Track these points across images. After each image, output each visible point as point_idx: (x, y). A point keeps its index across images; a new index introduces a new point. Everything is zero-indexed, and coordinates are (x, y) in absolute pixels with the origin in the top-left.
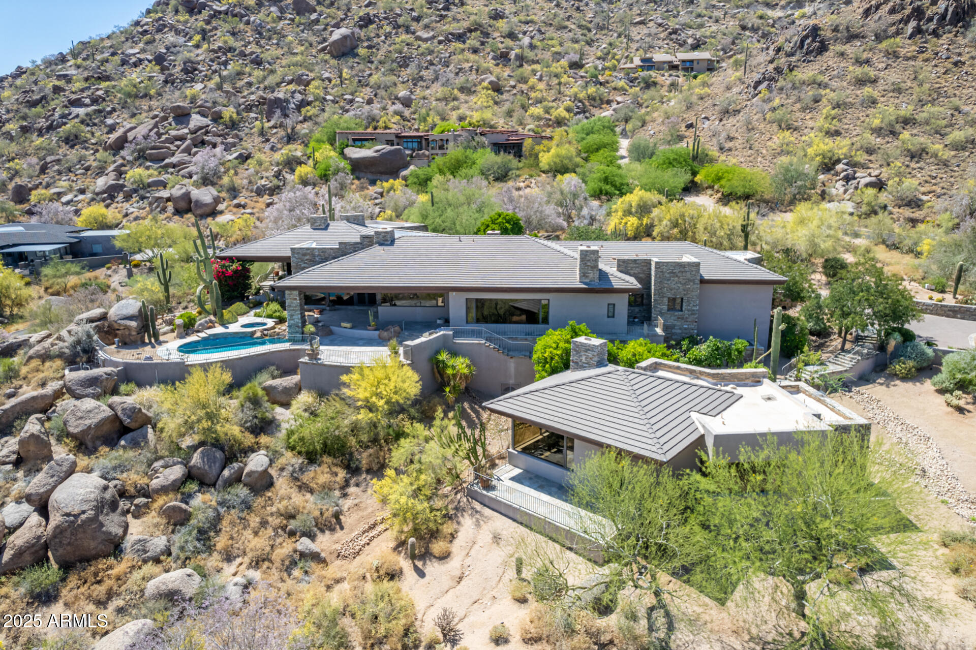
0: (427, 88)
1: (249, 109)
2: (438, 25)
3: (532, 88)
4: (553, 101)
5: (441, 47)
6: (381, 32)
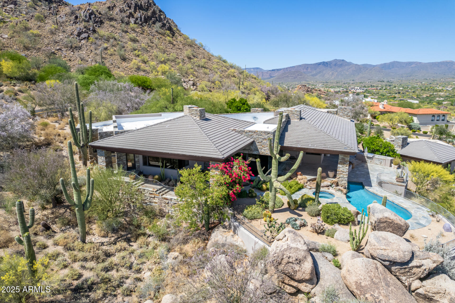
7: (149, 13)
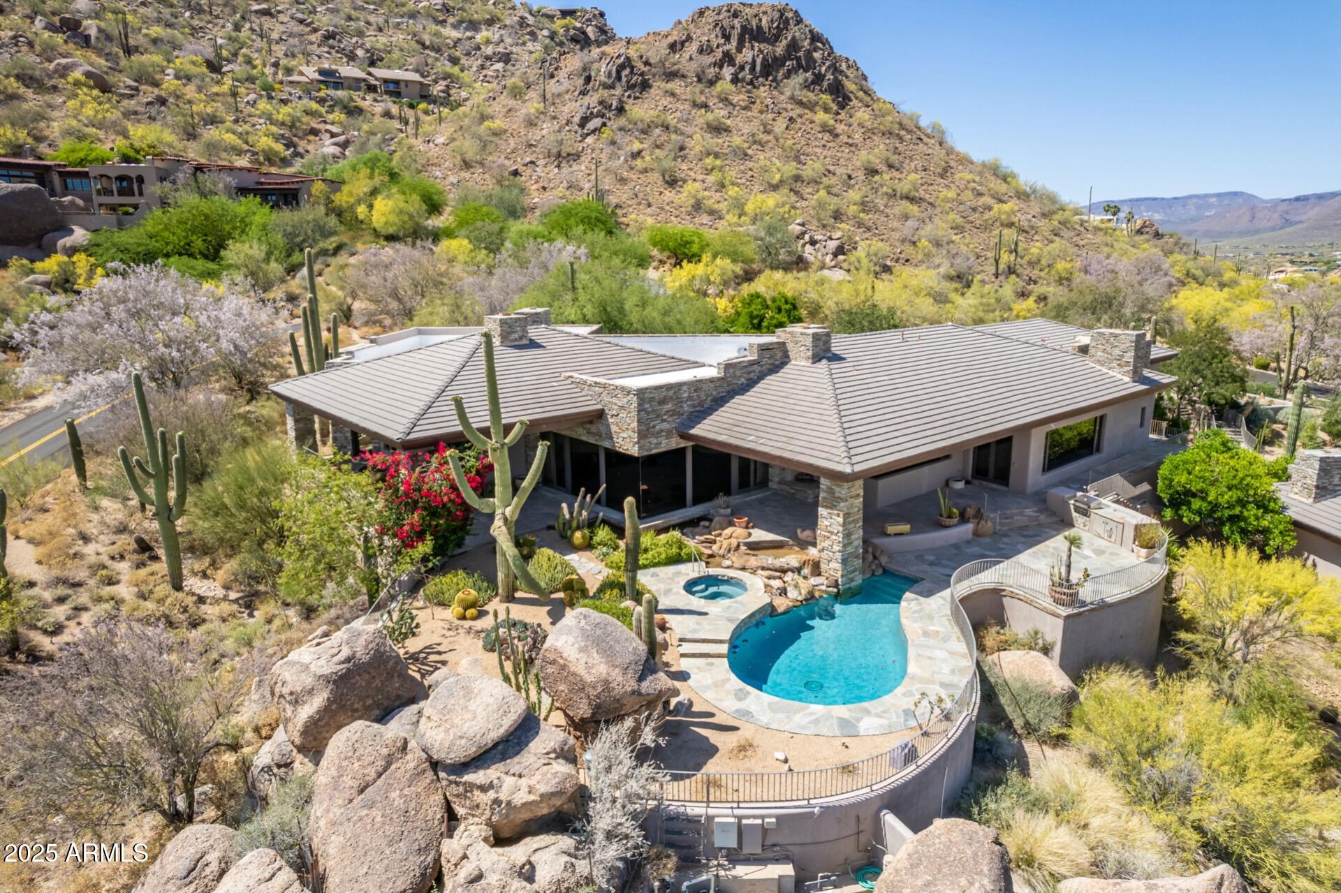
7: (780, 49)
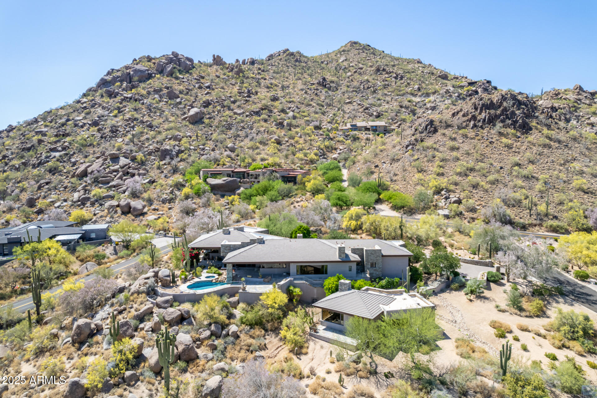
0: (242, 141)
1: (150, 154)
2: (245, 106)
3: (297, 142)
4: (308, 149)
5: (248, 118)
6: (215, 109)
